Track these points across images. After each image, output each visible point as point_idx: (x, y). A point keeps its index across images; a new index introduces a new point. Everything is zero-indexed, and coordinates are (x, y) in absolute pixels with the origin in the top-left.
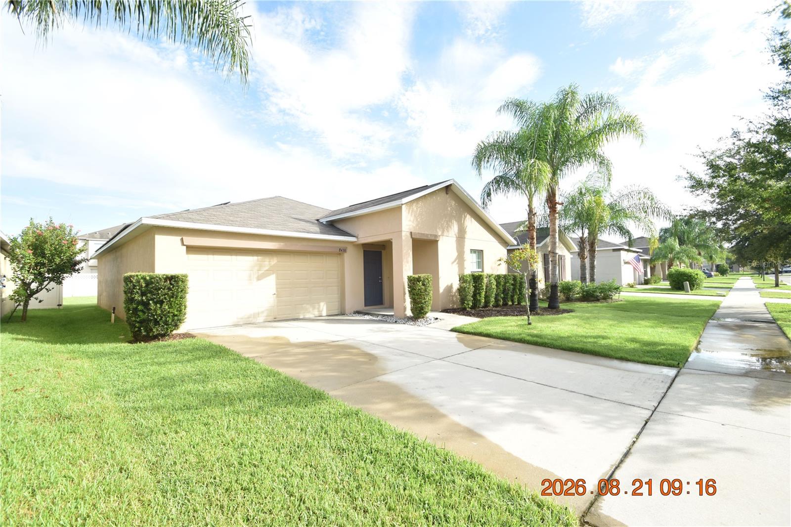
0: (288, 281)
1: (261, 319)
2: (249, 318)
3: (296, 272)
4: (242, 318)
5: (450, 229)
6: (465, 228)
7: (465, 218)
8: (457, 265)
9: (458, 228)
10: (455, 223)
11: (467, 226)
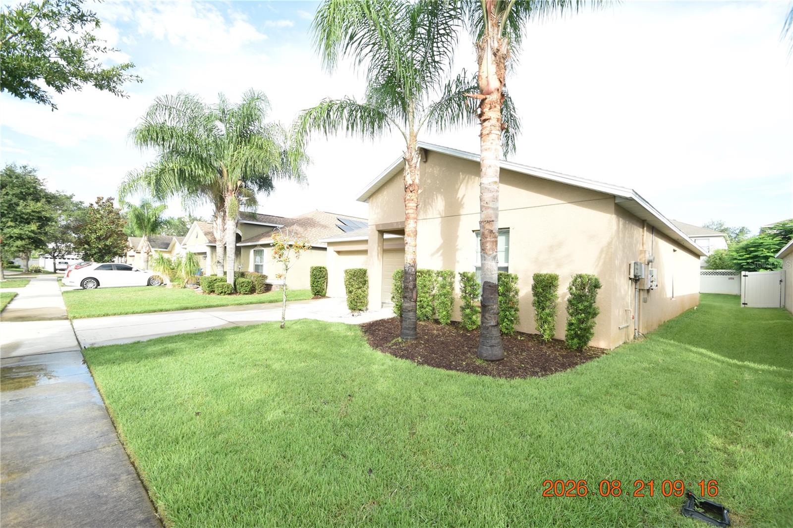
5: (430, 208)
6: (460, 200)
7: (461, 184)
8: (441, 258)
9: (445, 202)
10: (439, 198)
11: (464, 196)
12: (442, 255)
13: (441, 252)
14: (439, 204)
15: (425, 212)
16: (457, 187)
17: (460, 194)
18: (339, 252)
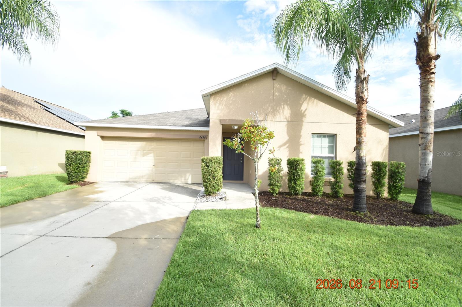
0: (164, 158)
1: (143, 180)
2: (136, 178)
3: (170, 152)
4: (132, 178)
5: (278, 114)
6: (303, 111)
7: (304, 101)
8: (287, 149)
9: (291, 111)
10: (286, 107)
11: (306, 110)
12: (288, 147)
13: (287, 145)
14: (286, 112)
15: (274, 115)
16: (301, 102)
17: (303, 108)
18: (103, 138)
